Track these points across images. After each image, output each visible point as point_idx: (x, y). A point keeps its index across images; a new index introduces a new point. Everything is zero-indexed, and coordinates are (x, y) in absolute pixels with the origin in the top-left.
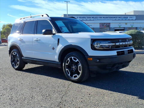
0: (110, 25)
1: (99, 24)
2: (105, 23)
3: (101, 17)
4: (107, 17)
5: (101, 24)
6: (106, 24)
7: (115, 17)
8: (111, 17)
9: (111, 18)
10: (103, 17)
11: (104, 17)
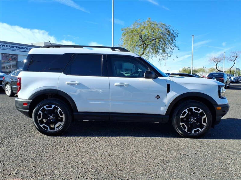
0: (17, 57)
1: (1, 54)
2: (10, 54)
3: (4, 44)
4: (13, 45)
5: (3, 55)
6: (11, 56)
7: (24, 47)
8: (19, 46)
9: (19, 48)
10: (7, 45)
11: (9, 45)
